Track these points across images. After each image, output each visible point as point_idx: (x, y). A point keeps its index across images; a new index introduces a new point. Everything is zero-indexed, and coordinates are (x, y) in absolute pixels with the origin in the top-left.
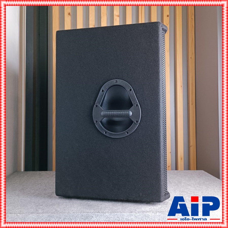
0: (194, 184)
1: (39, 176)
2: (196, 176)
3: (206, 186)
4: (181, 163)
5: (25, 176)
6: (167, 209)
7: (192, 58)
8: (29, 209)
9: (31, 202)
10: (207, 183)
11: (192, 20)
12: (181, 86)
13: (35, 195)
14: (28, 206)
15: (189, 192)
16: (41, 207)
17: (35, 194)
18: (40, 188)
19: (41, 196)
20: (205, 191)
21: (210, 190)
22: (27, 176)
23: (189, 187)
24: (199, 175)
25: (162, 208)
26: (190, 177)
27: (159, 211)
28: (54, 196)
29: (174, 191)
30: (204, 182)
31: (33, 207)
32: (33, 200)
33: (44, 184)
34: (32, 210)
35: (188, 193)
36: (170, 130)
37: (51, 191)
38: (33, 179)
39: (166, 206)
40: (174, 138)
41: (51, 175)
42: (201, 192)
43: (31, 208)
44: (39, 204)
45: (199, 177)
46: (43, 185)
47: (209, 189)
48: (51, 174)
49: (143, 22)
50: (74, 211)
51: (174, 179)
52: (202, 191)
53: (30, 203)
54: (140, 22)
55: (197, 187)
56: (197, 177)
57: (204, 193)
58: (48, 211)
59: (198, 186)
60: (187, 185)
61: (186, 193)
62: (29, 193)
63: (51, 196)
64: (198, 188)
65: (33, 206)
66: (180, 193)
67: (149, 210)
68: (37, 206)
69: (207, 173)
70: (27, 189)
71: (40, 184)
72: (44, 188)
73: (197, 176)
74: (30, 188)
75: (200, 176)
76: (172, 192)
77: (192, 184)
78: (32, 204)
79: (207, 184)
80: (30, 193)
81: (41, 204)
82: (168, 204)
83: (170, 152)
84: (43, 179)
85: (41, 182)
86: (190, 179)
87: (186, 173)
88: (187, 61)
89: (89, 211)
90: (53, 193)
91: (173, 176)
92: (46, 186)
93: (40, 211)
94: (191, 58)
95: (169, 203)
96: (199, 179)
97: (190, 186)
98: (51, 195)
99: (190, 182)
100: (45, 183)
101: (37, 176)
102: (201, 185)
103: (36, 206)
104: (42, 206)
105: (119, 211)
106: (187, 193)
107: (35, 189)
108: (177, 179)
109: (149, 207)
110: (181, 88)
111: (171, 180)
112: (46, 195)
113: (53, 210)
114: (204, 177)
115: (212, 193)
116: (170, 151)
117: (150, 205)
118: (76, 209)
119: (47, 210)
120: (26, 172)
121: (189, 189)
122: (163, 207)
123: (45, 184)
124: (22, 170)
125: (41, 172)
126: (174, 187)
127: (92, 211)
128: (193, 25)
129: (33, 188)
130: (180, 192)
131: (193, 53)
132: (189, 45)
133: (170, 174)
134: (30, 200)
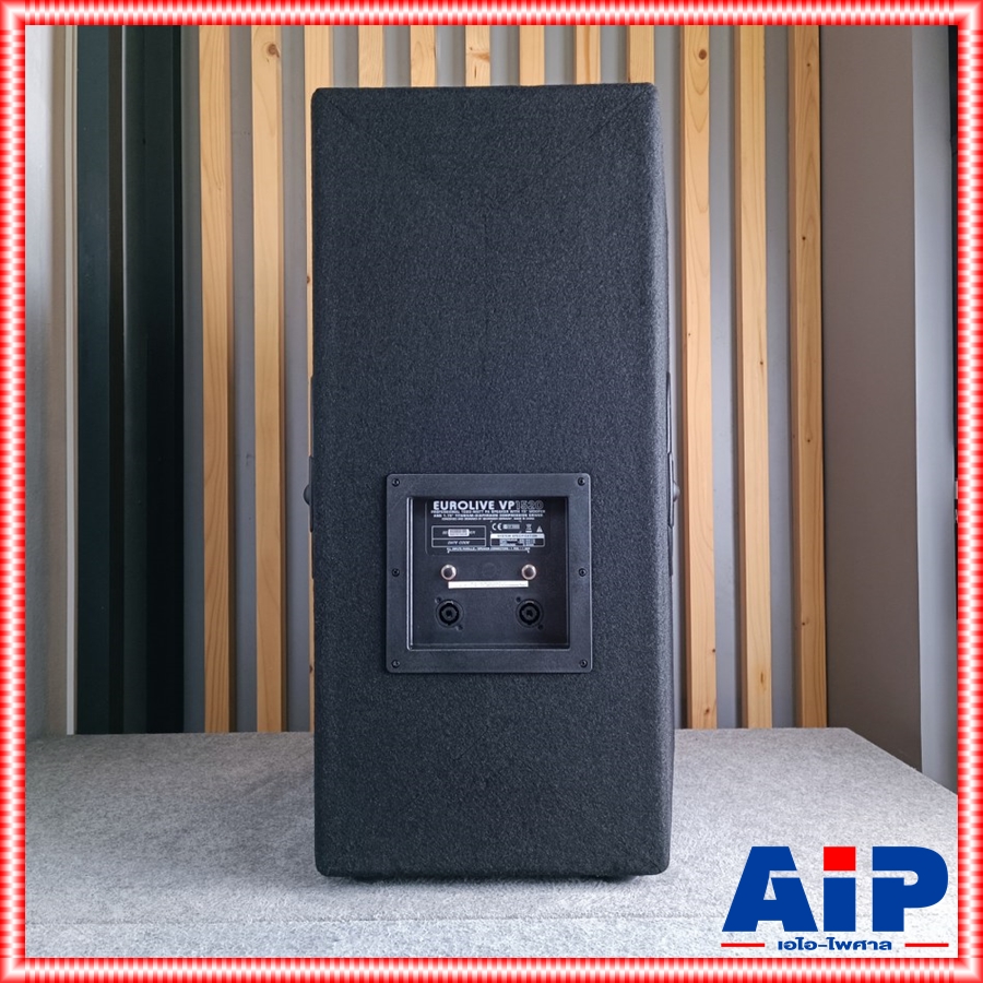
0: (804, 790)
1: (135, 756)
2: (814, 753)
3: (854, 798)
4: (760, 698)
5: (78, 756)
6: (668, 901)
7: (809, 237)
8: (72, 904)
9: (84, 871)
10: (860, 785)
11: (810, 71)
12: (762, 363)
13: (104, 841)
14: (70, 890)
15: (775, 826)
16: (124, 894)
17: (105, 838)
18: (131, 810)
19: (132, 844)
20: (844, 820)
21: (866, 818)
22: (86, 757)
23: (780, 803)
24: (831, 747)
25: (648, 900)
26: (787, 757)
27: (633, 911)
28: (189, 844)
29: (711, 821)
30: (845, 782)
31: (90, 895)
32: (96, 865)
33: (152, 790)
34: (85, 908)
35: (771, 831)
36: (712, 555)
37: (176, 825)
38: (108, 770)
39: (666, 888)
40: (731, 588)
41: (189, 751)
42: (825, 827)
43: (79, 900)
44: (119, 880)
45: (825, 759)
46: (146, 794)
47: (862, 811)
48: (188, 745)
49: (595, 80)
50: (263, 912)
51: (717, 767)
52: (831, 821)
53: (79, 878)
54: (581, 80)
55: (815, 801)
56: (819, 758)
57: (841, 830)
58: (152, 912)
59: (820, 797)
60: (769, 794)
61: (759, 832)
62: (83, 830)
63: (177, 846)
64: (815, 807)
65: (93, 890)
66: (735, 829)
67: (589, 908)
68: (109, 889)
69: (864, 740)
70: (74, 815)
71: (136, 789)
72: (151, 808)
73: (818, 754)
74: (87, 812)
75: (834, 753)
76: (702, 825)
77: (792, 789)
78: (88, 882)
79: (856, 789)
80: (84, 834)
81: (127, 880)
82: (676, 882)
83: (714, 651)
84: (150, 768)
85: (143, 783)
86: (789, 767)
87: (775, 739)
88: (789, 252)
89: (330, 912)
90: (186, 831)
91: (714, 752)
92: (159, 800)
93: (118, 912)
94: (804, 238)
95: (680, 876)
96: (826, 765)
97: (785, 796)
98: (174, 843)
99: (785, 782)
100: (160, 788)
101: (129, 756)
102: (831, 793)
103: (104, 892)
104: (130, 891)
105: (459, 910)
106: (767, 828)
107: (110, 815)
108: (732, 768)
109: (594, 896)
110: (762, 371)
111: (706, 771)
112: (155, 842)
113: (176, 907)
114: (849, 759)
115: (873, 831)
116: (713, 647)
117: (600, 886)
118: (272, 906)
119: (148, 909)
120: (84, 737)
121: (777, 814)
122: (650, 895)
123: (156, 789)
124: (70, 729)
125: (147, 737)
126: (713, 804)
127: (344, 912)
128: (811, 95)
129: (100, 811)
130: (735, 825)
131: (811, 217)
132: (795, 181)
133: (703, 745)
134: (80, 862)
